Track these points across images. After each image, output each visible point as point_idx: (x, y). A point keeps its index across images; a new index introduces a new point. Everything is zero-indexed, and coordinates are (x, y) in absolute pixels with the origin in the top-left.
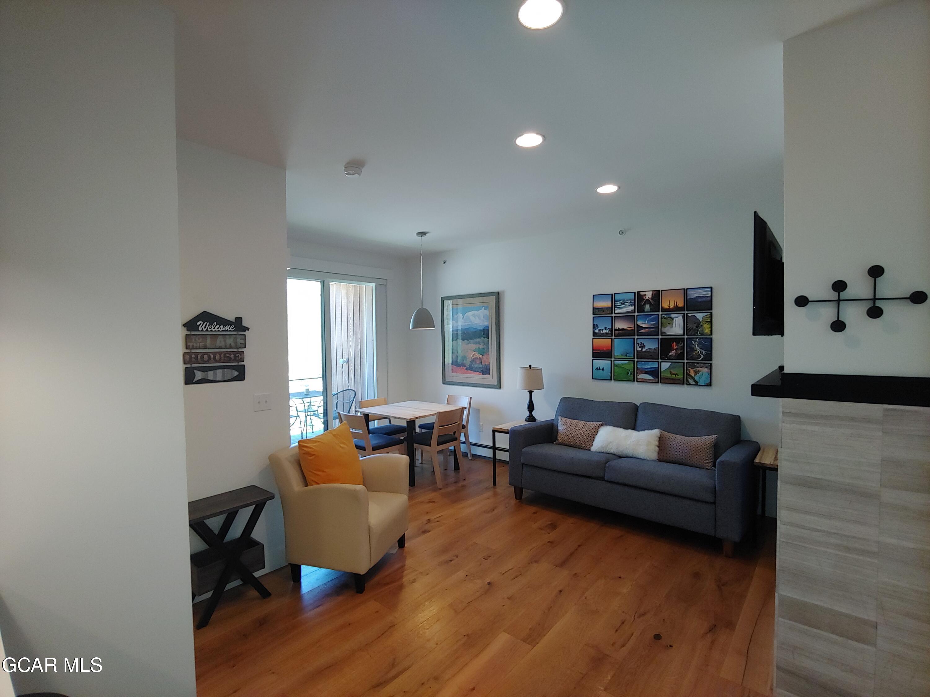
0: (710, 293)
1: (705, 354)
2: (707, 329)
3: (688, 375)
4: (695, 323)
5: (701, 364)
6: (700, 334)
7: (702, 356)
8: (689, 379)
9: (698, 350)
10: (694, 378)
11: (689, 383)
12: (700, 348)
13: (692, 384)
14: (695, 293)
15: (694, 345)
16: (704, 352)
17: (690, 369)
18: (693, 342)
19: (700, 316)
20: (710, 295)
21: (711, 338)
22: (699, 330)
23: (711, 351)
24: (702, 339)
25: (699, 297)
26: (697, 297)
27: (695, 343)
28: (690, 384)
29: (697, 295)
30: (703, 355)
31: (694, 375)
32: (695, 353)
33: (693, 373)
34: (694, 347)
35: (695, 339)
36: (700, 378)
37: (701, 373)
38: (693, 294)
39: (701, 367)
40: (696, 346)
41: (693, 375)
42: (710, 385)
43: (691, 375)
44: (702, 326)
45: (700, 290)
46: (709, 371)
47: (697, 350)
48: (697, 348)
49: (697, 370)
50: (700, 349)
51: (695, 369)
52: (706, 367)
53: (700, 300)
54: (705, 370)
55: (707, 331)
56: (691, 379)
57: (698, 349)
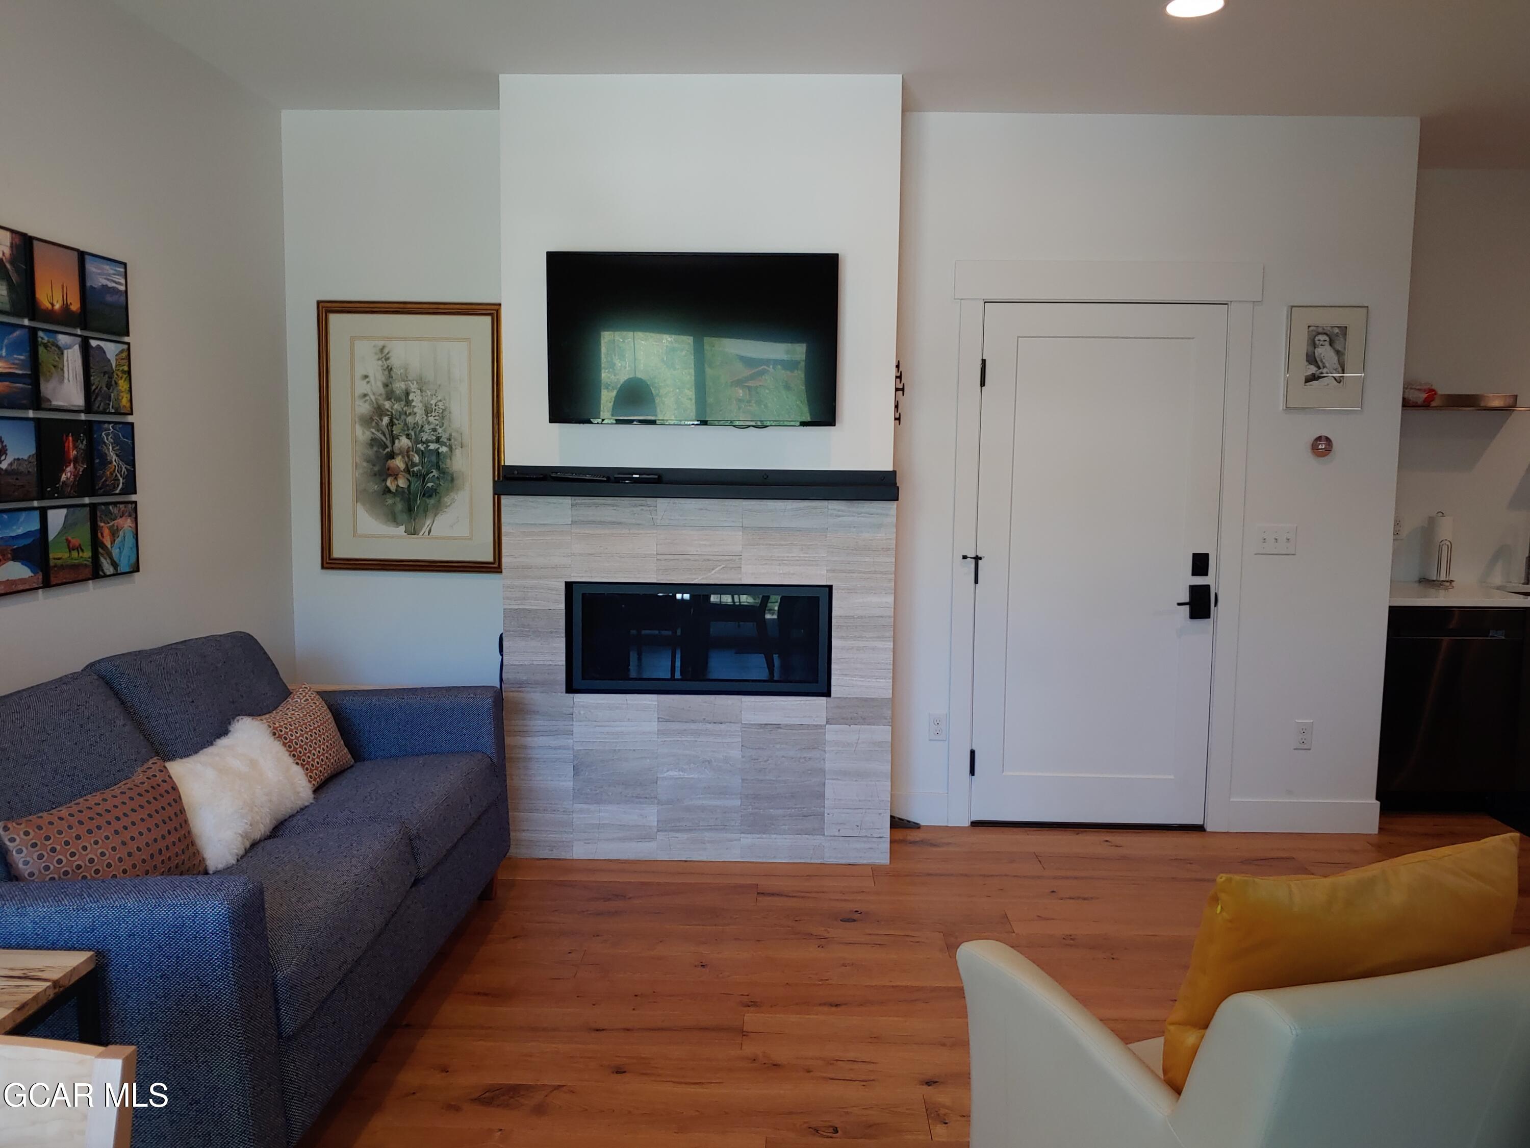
0: (123, 281)
1: (126, 473)
2: (125, 396)
3: (102, 548)
4: (105, 373)
5: (121, 506)
6: (113, 411)
7: (121, 479)
8: (102, 559)
9: (114, 463)
10: (111, 553)
11: (103, 571)
12: (117, 455)
13: (108, 573)
14: (99, 271)
15: (105, 443)
16: (124, 469)
17: (102, 524)
18: (103, 434)
19: (111, 349)
20: (122, 288)
21: (132, 424)
22: (112, 395)
23: (134, 466)
24: (118, 426)
25: (107, 285)
26: (103, 286)
27: (107, 439)
28: (106, 576)
29: (105, 282)
30: (123, 479)
31: (111, 544)
32: (108, 473)
33: (109, 540)
34: (106, 451)
35: (106, 426)
36: (120, 553)
37: (121, 533)
38: (99, 277)
39: (121, 517)
40: (111, 448)
41: (109, 546)
42: (136, 568)
43: (105, 542)
44: (116, 383)
45: (107, 267)
46: (133, 525)
47: (111, 462)
48: (112, 454)
49: (113, 525)
50: (117, 458)
51: (111, 524)
52: (130, 516)
53: (109, 298)
54: (127, 523)
55: (125, 402)
56: (106, 559)
57: (114, 457)
